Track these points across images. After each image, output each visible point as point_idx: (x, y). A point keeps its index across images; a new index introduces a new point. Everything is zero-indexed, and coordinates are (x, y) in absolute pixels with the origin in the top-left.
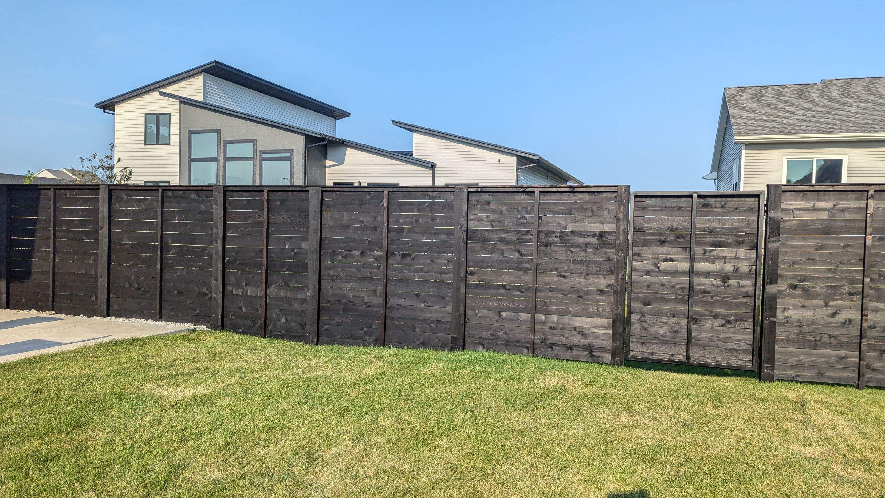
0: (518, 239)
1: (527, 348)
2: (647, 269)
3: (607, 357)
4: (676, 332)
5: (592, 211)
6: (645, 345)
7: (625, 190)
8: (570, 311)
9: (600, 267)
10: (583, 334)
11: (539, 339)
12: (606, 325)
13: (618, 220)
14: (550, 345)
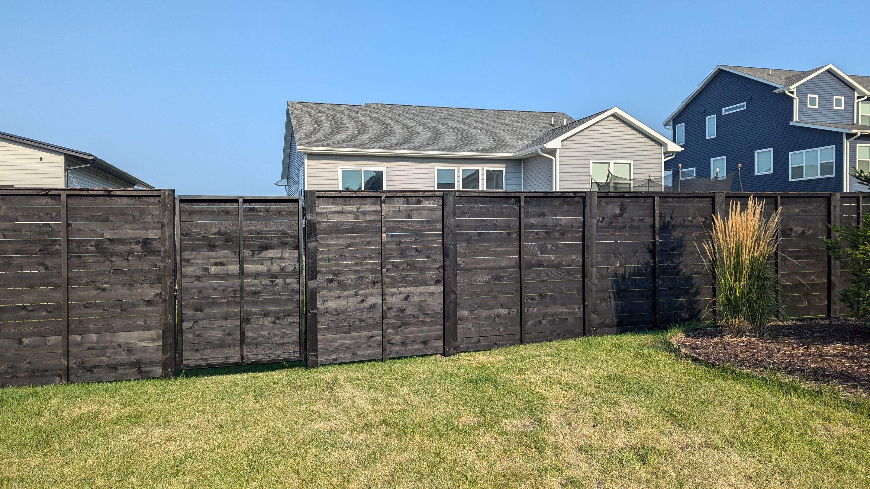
0: (41, 250)
1: (59, 375)
2: (198, 274)
3: (158, 370)
4: (230, 334)
5: (133, 216)
6: (199, 351)
7: (168, 194)
8: (113, 327)
9: (145, 277)
10: (129, 350)
11: (75, 364)
12: (155, 336)
13: (163, 225)
14: (89, 368)
